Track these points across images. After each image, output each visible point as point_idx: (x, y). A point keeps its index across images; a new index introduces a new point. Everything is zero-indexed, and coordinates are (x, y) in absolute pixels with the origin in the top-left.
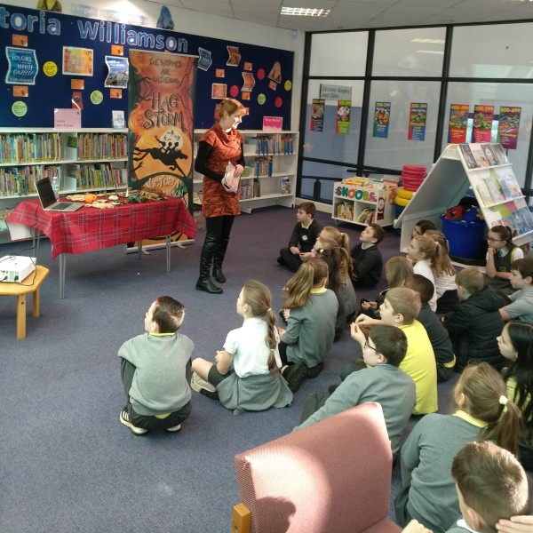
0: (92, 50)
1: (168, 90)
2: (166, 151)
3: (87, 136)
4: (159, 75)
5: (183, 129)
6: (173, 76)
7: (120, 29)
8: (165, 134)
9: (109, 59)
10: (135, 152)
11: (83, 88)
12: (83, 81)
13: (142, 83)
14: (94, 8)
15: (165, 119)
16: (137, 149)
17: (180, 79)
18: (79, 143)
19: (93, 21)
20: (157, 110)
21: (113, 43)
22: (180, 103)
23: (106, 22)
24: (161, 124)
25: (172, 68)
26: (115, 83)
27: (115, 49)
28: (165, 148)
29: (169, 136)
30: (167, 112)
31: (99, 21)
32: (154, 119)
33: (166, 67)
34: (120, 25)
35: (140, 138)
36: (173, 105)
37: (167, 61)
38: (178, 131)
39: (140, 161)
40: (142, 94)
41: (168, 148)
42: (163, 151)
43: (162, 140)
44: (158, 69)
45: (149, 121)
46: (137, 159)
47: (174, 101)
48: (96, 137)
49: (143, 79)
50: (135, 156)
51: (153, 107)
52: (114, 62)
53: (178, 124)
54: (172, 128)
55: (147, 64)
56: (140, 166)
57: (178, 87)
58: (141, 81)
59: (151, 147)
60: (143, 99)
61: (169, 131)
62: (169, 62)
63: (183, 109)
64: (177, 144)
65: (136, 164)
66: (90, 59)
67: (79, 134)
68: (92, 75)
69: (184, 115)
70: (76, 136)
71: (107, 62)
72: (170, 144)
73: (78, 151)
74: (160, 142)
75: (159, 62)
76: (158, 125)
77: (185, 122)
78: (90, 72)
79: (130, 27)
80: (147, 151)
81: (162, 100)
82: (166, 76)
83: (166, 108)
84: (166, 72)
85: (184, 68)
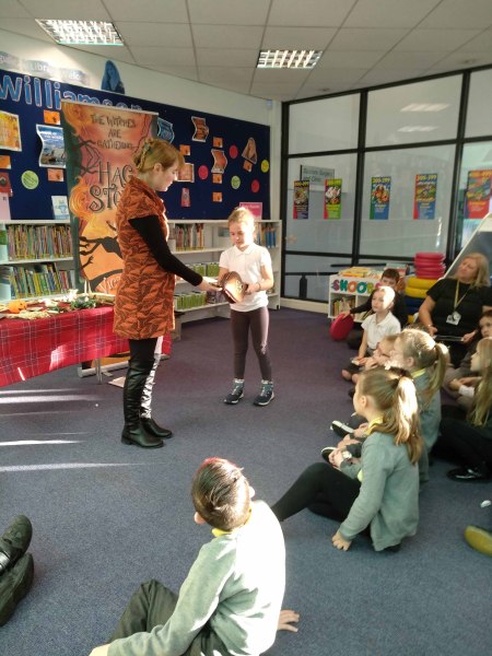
0: (17, 116)
1: (120, 159)
3: (19, 229)
4: (105, 137)
6: (125, 140)
7: (53, 89)
9: (41, 129)
10: (82, 243)
11: (9, 167)
12: (8, 158)
13: (83, 148)
14: (14, 58)
16: (84, 239)
17: (136, 145)
18: (9, 237)
19: (14, 76)
20: (106, 186)
21: (44, 107)
23: (32, 78)
24: (113, 205)
25: (123, 128)
26: (53, 161)
27: (49, 115)
31: (22, 76)
32: (104, 198)
33: (115, 127)
34: (53, 82)
37: (116, 119)
40: (84, 165)
44: (104, 130)
45: (97, 201)
46: (84, 253)
47: (128, 174)
48: (31, 230)
49: (84, 143)
50: (81, 249)
51: (101, 182)
55: (89, 122)
56: (89, 262)
59: (103, 237)
60: (87, 170)
66: (15, 129)
67: (7, 226)
68: (20, 150)
71: (39, 133)
73: (9, 248)
75: (105, 120)
76: (109, 206)
78: (18, 146)
79: (65, 87)
80: (98, 241)
81: (113, 173)
82: (115, 139)
83: (118, 183)
84: (115, 133)
85: (139, 129)
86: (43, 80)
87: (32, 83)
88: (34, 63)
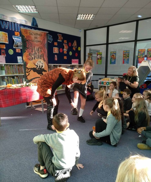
0: (7, 33)
1: (38, 45)
2: (38, 69)
3: (8, 66)
4: (33, 39)
5: (44, 60)
6: (39, 40)
7: (17, 25)
8: (38, 62)
9: (14, 37)
10: (27, 69)
11: (5, 48)
12: (5, 45)
13: (27, 42)
14: (6, 16)
15: (37, 57)
16: (27, 68)
17: (42, 41)
18: (5, 68)
19: (6, 22)
20: (33, 53)
21: (15, 31)
22: (42, 50)
23: (11, 22)
24: (35, 58)
25: (38, 36)
26: (17, 46)
27: (16, 33)
28: (38, 67)
29: (39, 63)
30: (38, 54)
31: (9, 22)
32: (33, 56)
33: (36, 36)
34: (17, 24)
35: (28, 64)
36: (40, 51)
37: (36, 34)
38: (42, 61)
39: (29, 73)
40: (27, 47)
41: (39, 68)
42: (37, 69)
43: (36, 64)
44: (33, 37)
45: (31, 57)
46: (27, 72)
47: (40, 49)
48: (11, 66)
49: (27, 40)
50: (26, 71)
52: (16, 38)
53: (42, 58)
54: (40, 60)
55: (28, 35)
56: (29, 75)
57: (41, 44)
58: (26, 41)
59: (33, 67)
60: (28, 48)
61: (39, 61)
62: (37, 34)
63: (43, 53)
64: (42, 66)
65: (27, 74)
66: (7, 37)
67: (5, 65)
68: (8, 43)
69: (44, 55)
70: (4, 65)
71: (13, 38)
72: (40, 66)
73: (5, 71)
74: (36, 65)
75: (33, 34)
76: (34, 59)
77: (45, 58)
78: (7, 42)
79: (21, 25)
80: (31, 69)
81: (35, 49)
82: (36, 39)
83: (37, 52)
84: (36, 38)
85: (43, 37)
86: (14, 23)
87: (11, 24)
88: (12, 18)
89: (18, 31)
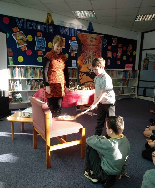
0: (65, 38)
1: (92, 49)
4: (89, 43)
6: (94, 43)
10: (80, 73)
14: (65, 23)
15: (91, 60)
17: (97, 45)
20: (88, 57)
21: (72, 36)
25: (94, 40)
26: (73, 51)
31: (67, 27)
32: (87, 60)
34: (75, 29)
35: (82, 67)
37: (92, 38)
39: (82, 77)
42: (90, 73)
47: (94, 53)
51: (87, 55)
52: (73, 43)
55: (85, 39)
57: (96, 48)
58: (82, 45)
59: (86, 71)
60: (83, 52)
68: (65, 48)
71: (70, 43)
74: (89, 69)
75: (89, 38)
76: (88, 63)
79: (78, 30)
81: (90, 53)
83: (91, 56)
85: (98, 40)
86: (72, 28)
87: (69, 29)
88: (70, 24)
89: (74, 36)
